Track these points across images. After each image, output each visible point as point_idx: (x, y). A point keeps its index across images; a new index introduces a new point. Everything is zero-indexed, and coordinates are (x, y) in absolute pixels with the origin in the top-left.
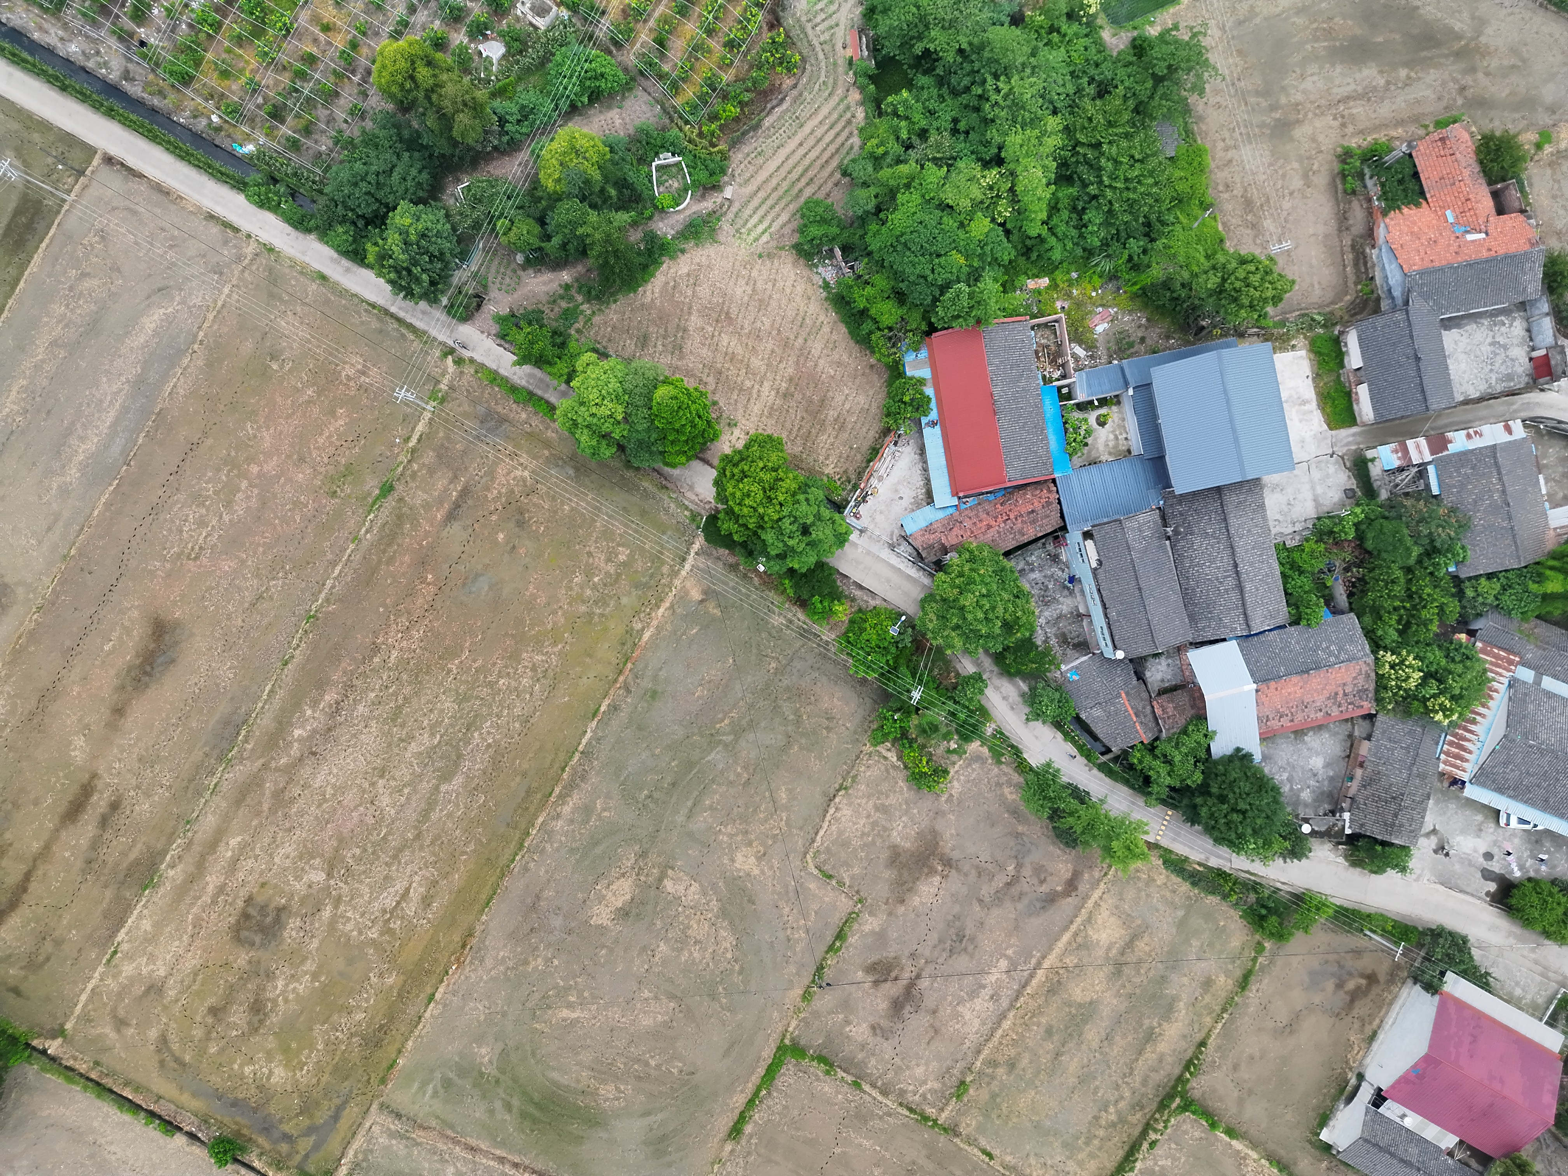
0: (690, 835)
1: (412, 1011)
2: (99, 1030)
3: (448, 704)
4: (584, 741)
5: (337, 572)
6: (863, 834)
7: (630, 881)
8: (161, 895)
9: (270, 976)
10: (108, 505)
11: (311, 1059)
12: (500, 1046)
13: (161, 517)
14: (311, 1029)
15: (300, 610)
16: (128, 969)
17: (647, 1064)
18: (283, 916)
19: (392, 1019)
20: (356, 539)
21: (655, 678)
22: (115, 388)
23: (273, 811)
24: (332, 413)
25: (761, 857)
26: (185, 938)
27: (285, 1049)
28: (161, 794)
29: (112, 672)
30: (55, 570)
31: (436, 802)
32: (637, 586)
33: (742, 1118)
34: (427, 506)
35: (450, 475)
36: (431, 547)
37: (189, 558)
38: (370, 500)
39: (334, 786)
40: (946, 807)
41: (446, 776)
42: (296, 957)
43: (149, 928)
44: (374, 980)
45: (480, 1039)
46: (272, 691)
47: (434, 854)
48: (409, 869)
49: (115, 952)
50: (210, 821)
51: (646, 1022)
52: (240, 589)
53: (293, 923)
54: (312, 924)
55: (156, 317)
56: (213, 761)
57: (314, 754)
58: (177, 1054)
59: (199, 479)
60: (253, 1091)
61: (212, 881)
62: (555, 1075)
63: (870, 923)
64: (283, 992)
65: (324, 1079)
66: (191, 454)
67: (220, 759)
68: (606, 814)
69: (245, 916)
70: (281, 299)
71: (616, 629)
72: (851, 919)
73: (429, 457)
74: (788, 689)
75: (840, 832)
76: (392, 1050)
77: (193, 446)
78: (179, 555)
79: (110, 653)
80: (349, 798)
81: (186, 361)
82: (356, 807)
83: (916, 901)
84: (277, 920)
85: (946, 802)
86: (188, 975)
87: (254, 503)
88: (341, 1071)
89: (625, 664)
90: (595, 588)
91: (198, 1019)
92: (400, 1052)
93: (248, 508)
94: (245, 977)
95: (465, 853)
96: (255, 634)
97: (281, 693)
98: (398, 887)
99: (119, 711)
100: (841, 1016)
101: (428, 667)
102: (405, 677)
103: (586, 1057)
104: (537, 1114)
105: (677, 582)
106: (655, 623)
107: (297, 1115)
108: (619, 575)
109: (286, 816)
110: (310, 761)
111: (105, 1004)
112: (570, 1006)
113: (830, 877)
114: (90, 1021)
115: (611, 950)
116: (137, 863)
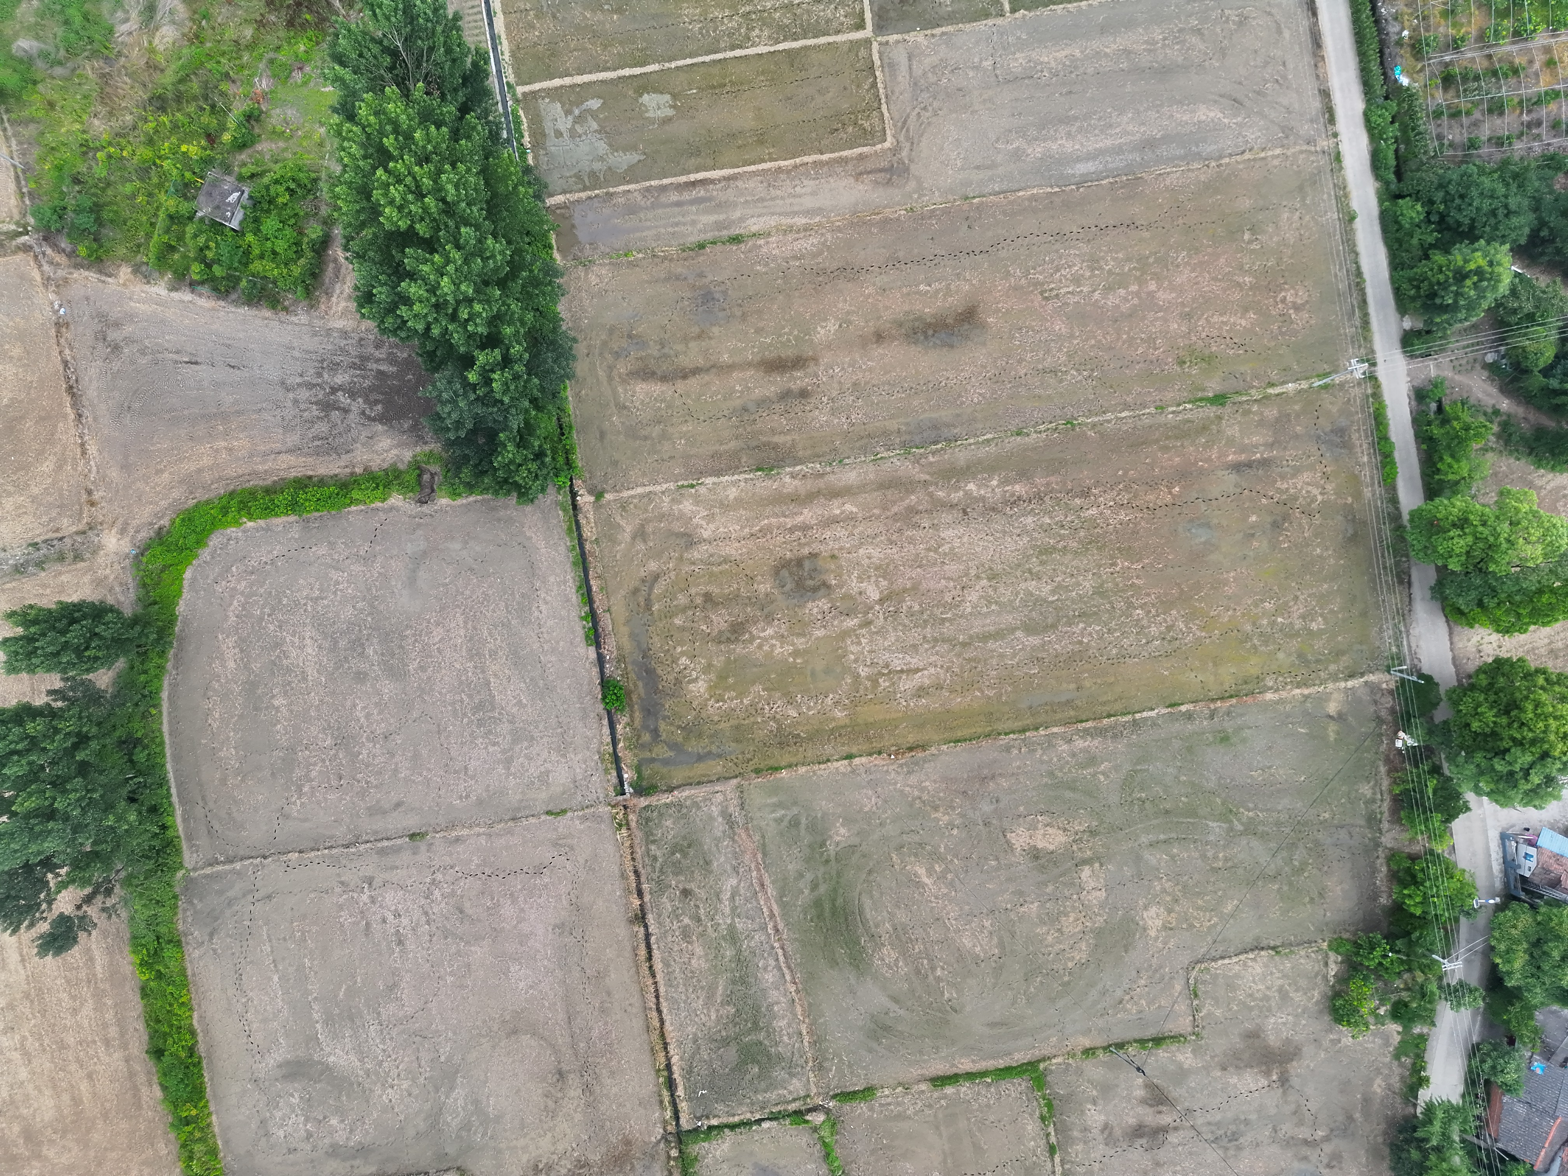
0: (1138, 859)
1: (828, 749)
2: (623, 523)
3: (1088, 584)
4: (1145, 714)
5: (1123, 415)
6: (1251, 995)
7: (1063, 839)
8: (764, 485)
9: (769, 619)
10: (1033, 198)
11: (732, 702)
12: (856, 840)
13: (1058, 246)
14: (754, 683)
15: (1069, 411)
16: (687, 506)
17: (933, 969)
18: (823, 591)
19: (810, 738)
20: (1161, 408)
21: (1240, 728)
22: (1130, 128)
23: (895, 518)
24: (1246, 310)
25: (1165, 927)
26: (747, 530)
27: (722, 677)
28: (841, 422)
29: (906, 308)
30: (951, 197)
31: (1003, 638)
32: (1301, 656)
33: (952, 1079)
34: (1231, 442)
35: (1271, 440)
36: (1201, 472)
37: (1041, 293)
38: (1200, 395)
39: (952, 549)
40: (1326, 1043)
41: (1030, 629)
42: (800, 627)
43: (731, 497)
44: (829, 701)
45: (848, 821)
46: (988, 441)
47: (962, 667)
48: (933, 659)
49: (692, 486)
50: (850, 476)
51: (967, 942)
52: (1048, 351)
53: (823, 604)
54: (834, 618)
55: (1212, 114)
56: (898, 440)
57: (965, 512)
58: (653, 597)
59: (1110, 251)
60: (671, 678)
61: (807, 515)
62: (867, 903)
63: (1185, 1057)
64: (765, 639)
65: (722, 725)
66: (1124, 228)
67: (903, 445)
68: (1102, 778)
69: (799, 562)
70: (1303, 199)
71: (1253, 666)
72: (1176, 1038)
73: (1270, 413)
74: (1317, 843)
75: (1237, 976)
76: (786, 759)
77: (1132, 225)
78: (1037, 284)
79: (919, 293)
80: (952, 568)
81: (1196, 165)
82: (950, 579)
83: (1234, 1080)
84: (815, 589)
85: (1332, 1041)
86: (720, 556)
87: (1125, 308)
88: (740, 733)
89: (1231, 696)
90: (1273, 624)
91: (693, 591)
92: (790, 766)
93: (1117, 307)
94: (753, 601)
95: (982, 692)
96: (1022, 391)
97: (992, 449)
98: (914, 661)
99: (879, 337)
100: (1095, 1093)
101: (1104, 545)
102: (1082, 534)
103: (902, 916)
104: (827, 913)
105: (1331, 686)
106: (1284, 694)
107: (679, 727)
108: (1297, 634)
109: (900, 530)
110: (958, 514)
111: (646, 510)
112: (930, 872)
113: (1196, 995)
114: (623, 508)
115: (998, 869)
116: (775, 447)
